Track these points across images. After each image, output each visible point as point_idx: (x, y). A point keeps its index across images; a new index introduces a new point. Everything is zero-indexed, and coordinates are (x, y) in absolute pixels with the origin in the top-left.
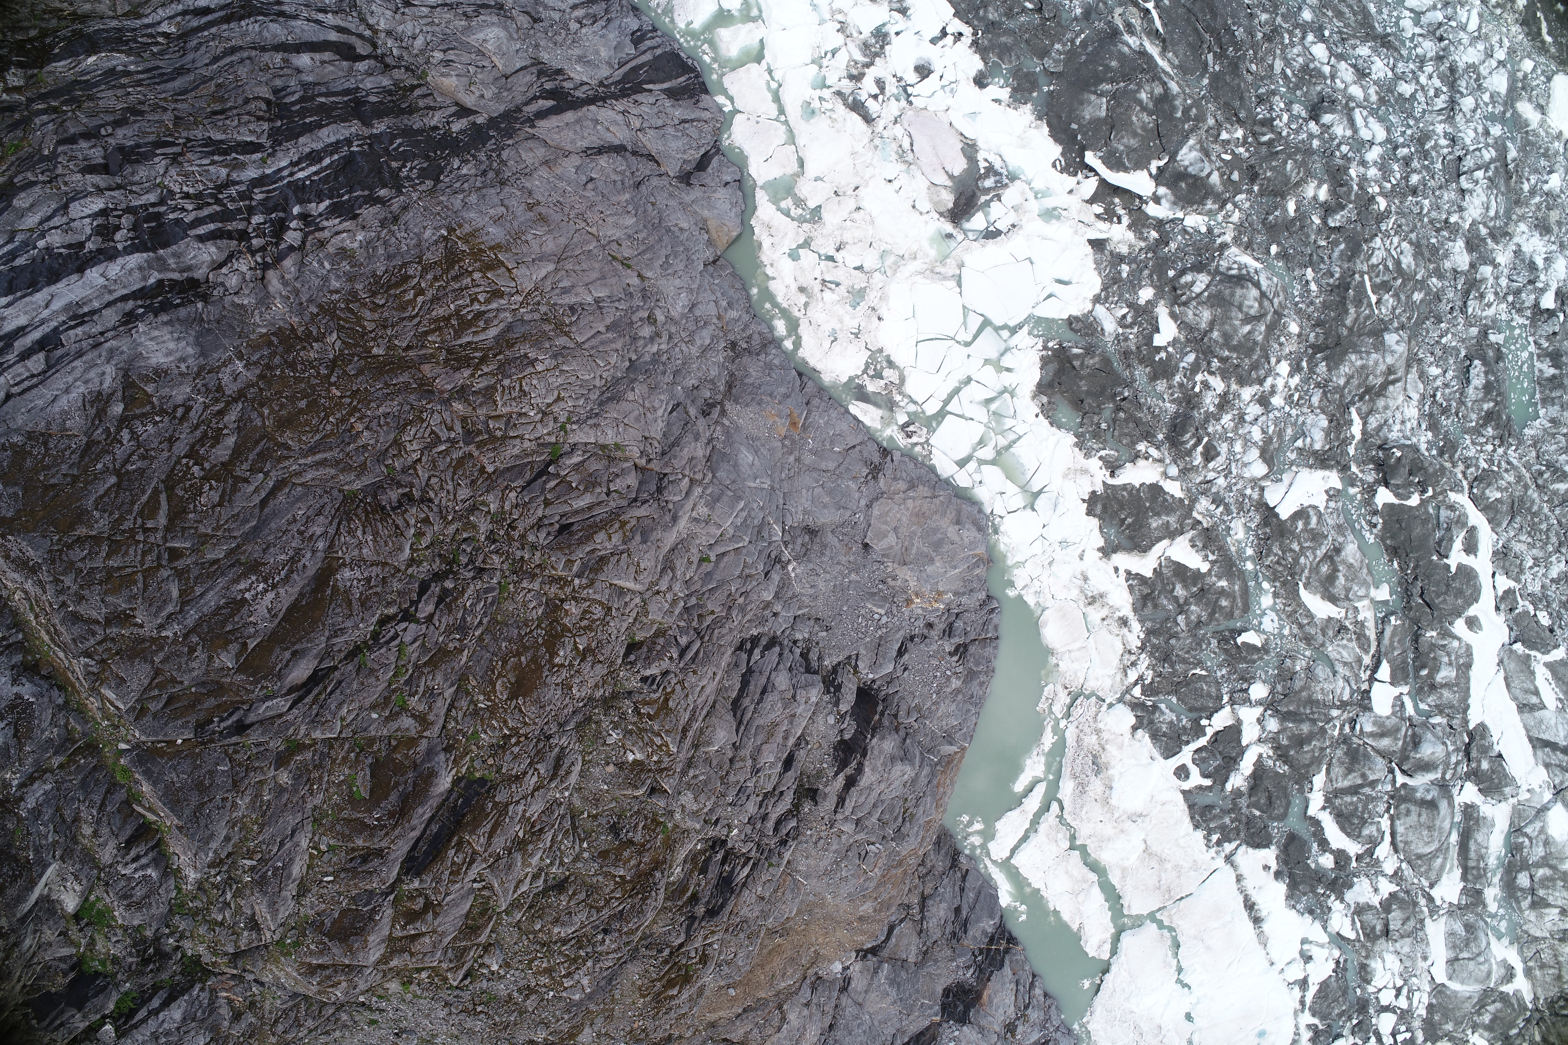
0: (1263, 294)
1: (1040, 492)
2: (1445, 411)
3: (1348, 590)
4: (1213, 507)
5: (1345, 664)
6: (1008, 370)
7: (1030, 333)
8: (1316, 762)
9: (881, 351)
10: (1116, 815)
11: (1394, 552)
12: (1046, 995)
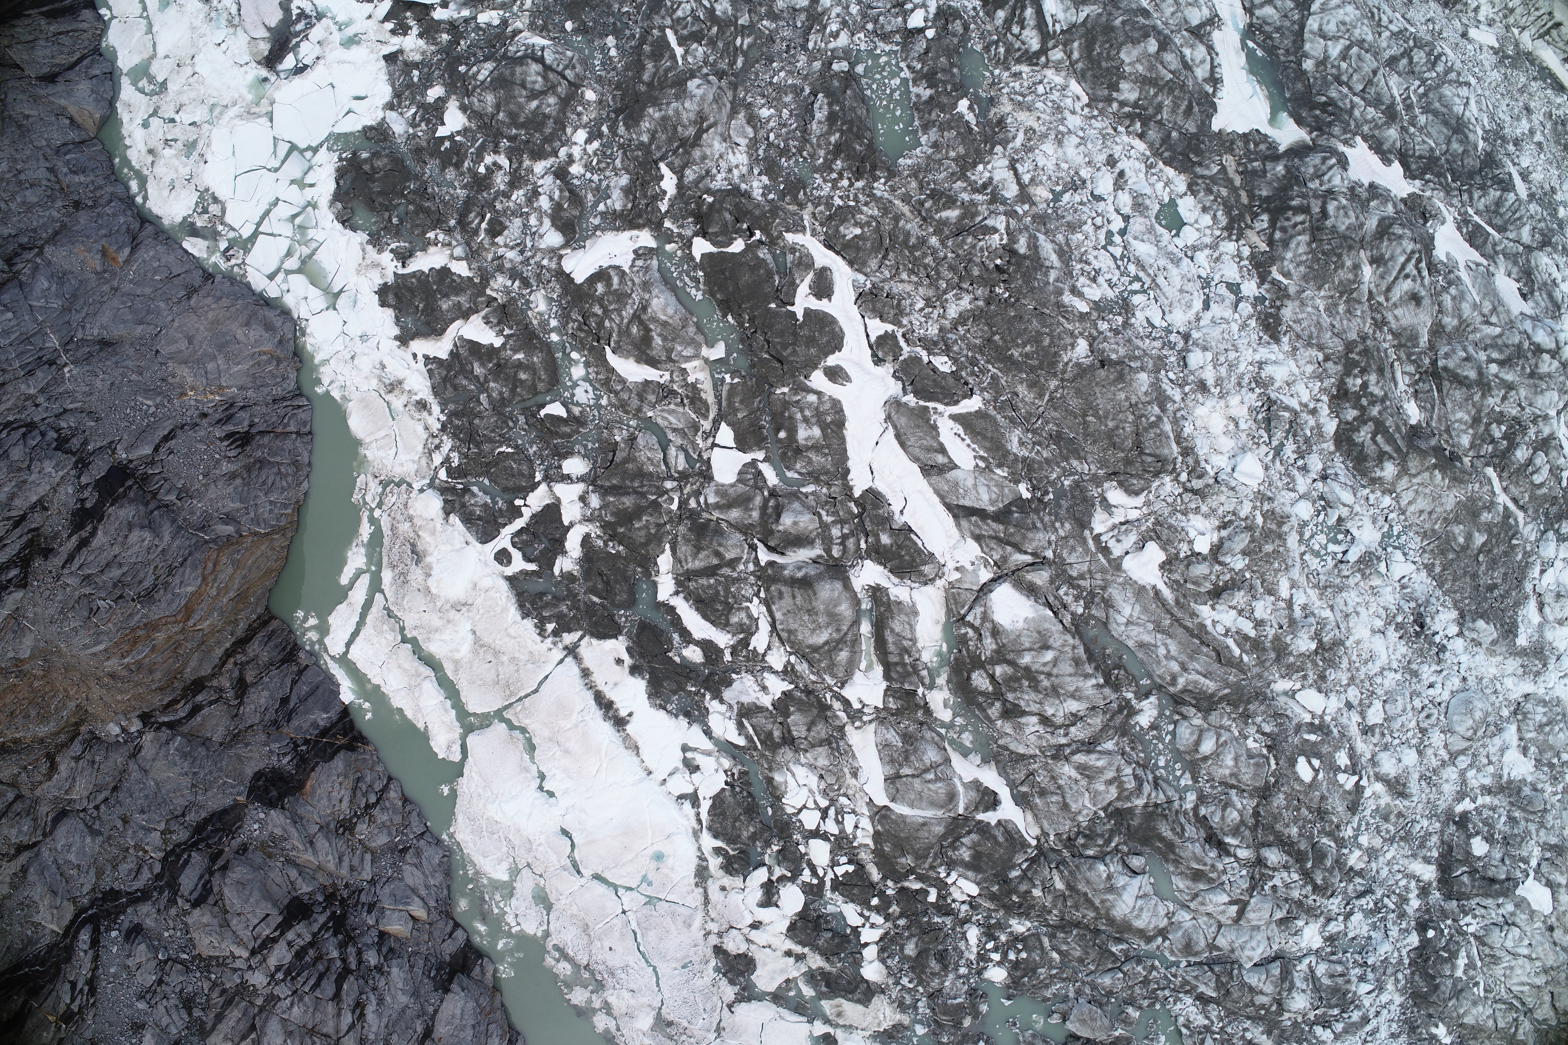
0: (547, 68)
1: (341, 291)
2: (784, 152)
3: (670, 351)
4: (509, 283)
5: (674, 430)
6: (312, 185)
7: (329, 149)
8: (655, 540)
9: (207, 190)
10: (439, 604)
11: (726, 307)
12: (406, 800)
